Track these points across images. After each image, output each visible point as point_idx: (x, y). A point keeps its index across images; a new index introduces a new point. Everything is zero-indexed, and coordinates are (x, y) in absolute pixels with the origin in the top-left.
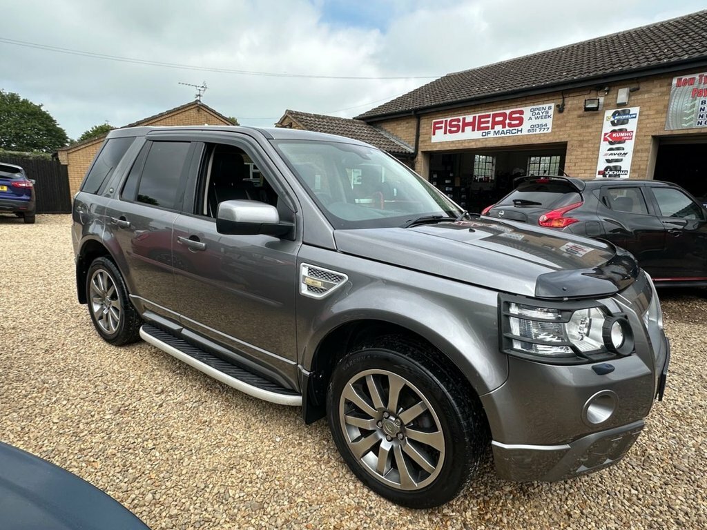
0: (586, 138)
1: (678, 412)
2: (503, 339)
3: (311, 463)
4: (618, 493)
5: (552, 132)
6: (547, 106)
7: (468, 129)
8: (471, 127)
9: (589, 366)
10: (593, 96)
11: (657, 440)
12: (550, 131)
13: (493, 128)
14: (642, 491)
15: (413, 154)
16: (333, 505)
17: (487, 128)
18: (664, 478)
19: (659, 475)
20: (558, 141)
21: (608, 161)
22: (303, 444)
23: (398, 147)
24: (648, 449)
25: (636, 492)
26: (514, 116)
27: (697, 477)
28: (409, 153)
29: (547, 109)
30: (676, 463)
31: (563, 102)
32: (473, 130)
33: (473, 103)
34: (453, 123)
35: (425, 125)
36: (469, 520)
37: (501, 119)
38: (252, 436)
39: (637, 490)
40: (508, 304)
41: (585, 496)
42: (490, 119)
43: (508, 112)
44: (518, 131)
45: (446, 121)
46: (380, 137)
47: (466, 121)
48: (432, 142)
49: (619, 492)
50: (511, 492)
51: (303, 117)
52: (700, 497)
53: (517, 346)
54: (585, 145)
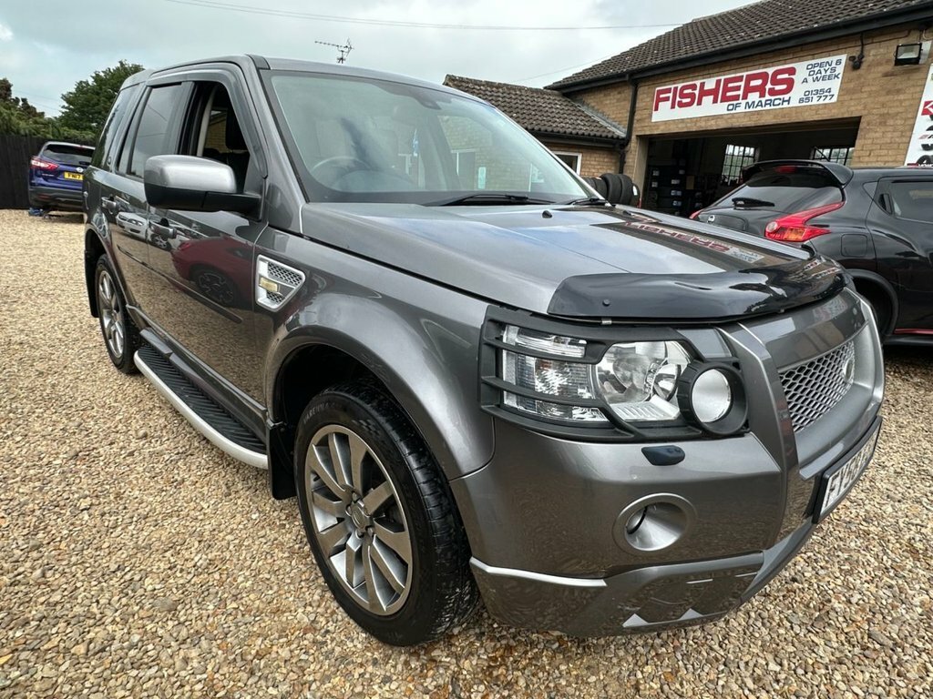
0: (892, 111)
1: (919, 545)
2: (482, 386)
3: (280, 555)
4: (742, 665)
5: (838, 101)
6: (834, 59)
7: (708, 100)
8: (711, 97)
9: (636, 449)
10: (913, 38)
11: (858, 586)
12: (834, 99)
13: (745, 97)
14: (789, 668)
15: (623, 139)
16: (276, 618)
17: (736, 98)
18: (841, 652)
19: (835, 645)
20: (846, 116)
21: (926, 147)
22: (287, 526)
23: (602, 129)
24: (833, 600)
25: (778, 668)
26: (779, 77)
27: (906, 658)
28: (618, 138)
29: (834, 65)
30: (875, 629)
31: (862, 51)
32: (715, 101)
33: (716, 60)
34: (686, 92)
35: (645, 96)
36: (465, 672)
37: (758, 82)
38: (226, 507)
39: (781, 665)
40: (502, 326)
41: (680, 663)
42: (742, 84)
43: (770, 71)
44: (784, 101)
45: (676, 89)
46: (580, 113)
47: (706, 88)
48: (653, 121)
49: (747, 663)
50: (559, 639)
51: (470, 85)
52: (894, 692)
53: (510, 401)
54: (891, 122)
